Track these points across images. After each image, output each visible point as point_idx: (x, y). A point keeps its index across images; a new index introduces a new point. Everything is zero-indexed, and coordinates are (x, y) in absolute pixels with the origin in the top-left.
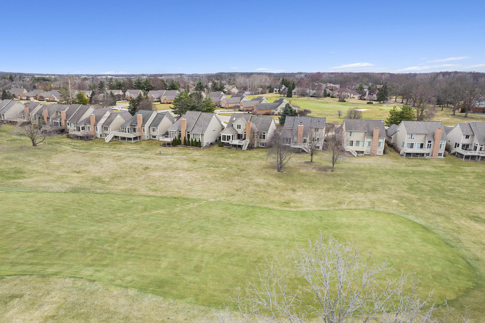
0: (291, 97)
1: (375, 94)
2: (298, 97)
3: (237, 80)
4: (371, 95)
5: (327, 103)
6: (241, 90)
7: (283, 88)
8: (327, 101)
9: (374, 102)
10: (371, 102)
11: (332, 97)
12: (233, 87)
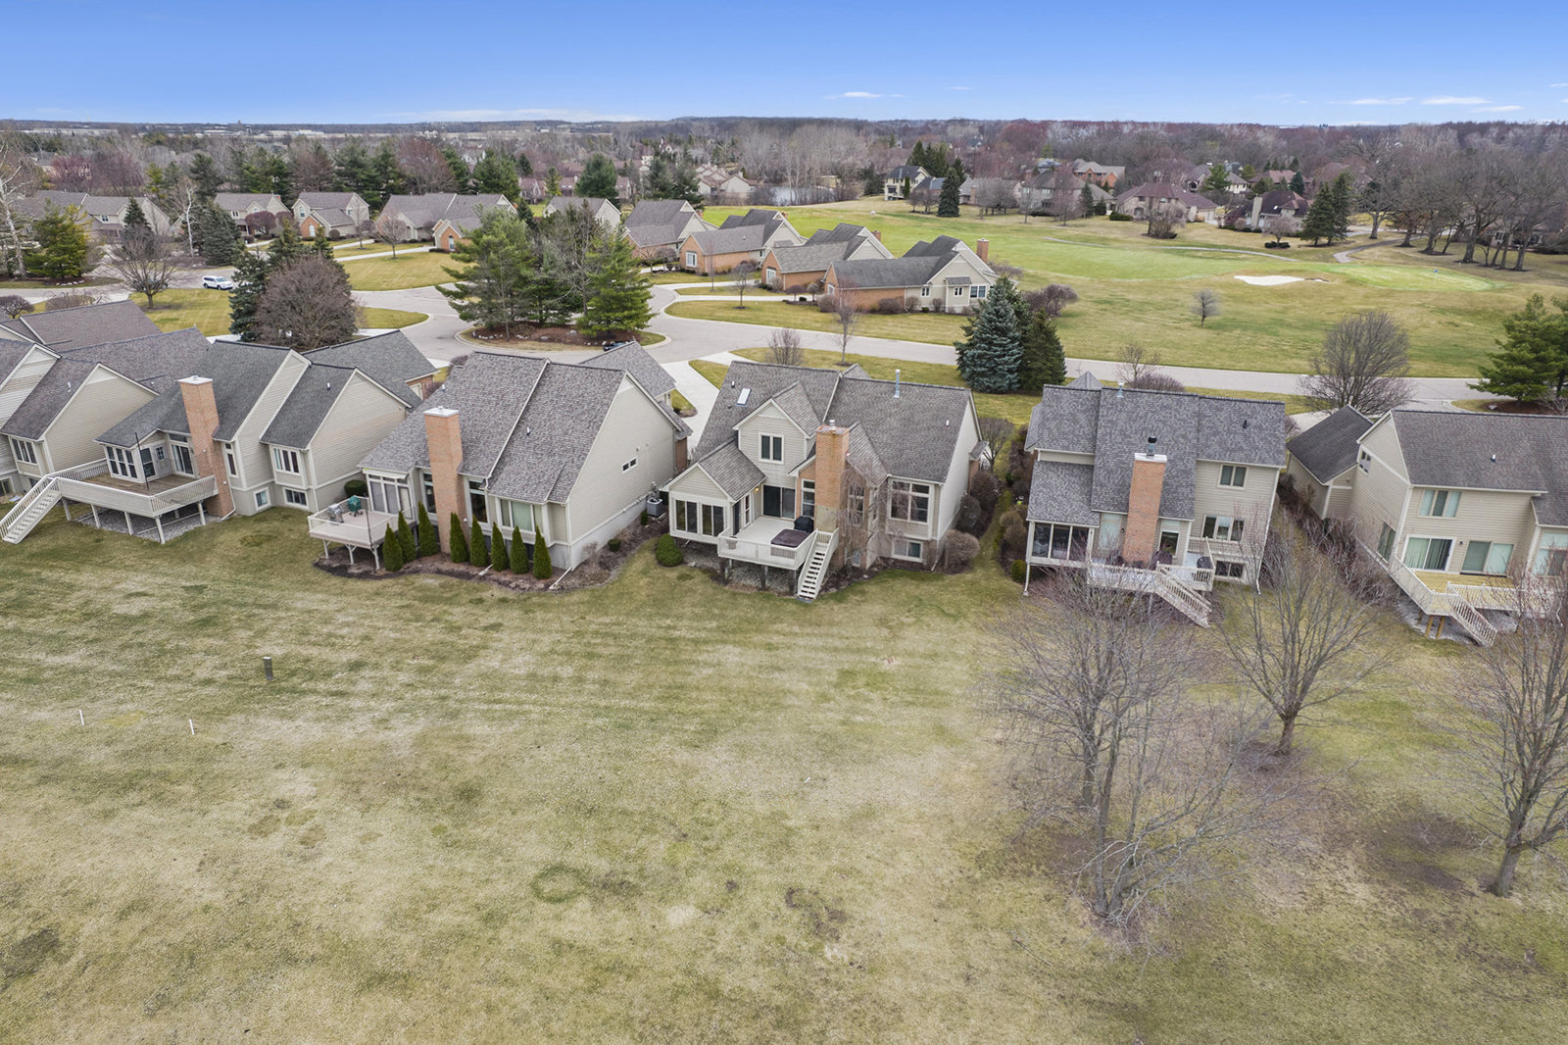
0: (955, 214)
1: (1290, 207)
2: (981, 216)
3: (747, 145)
4: (1271, 211)
5: (1104, 242)
6: (762, 183)
7: (920, 178)
8: (1102, 233)
9: (1294, 242)
10: (1281, 240)
11: (1115, 217)
12: (731, 173)
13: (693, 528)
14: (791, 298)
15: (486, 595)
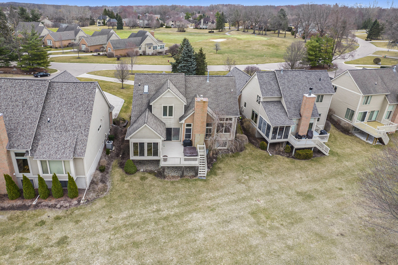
0: (122, 29)
1: (210, 22)
4: (206, 23)
6: (54, 21)
7: (108, 19)
9: (215, 31)
10: (212, 31)
11: (167, 27)
13: (142, 154)
14: (95, 54)
15: (44, 217)
